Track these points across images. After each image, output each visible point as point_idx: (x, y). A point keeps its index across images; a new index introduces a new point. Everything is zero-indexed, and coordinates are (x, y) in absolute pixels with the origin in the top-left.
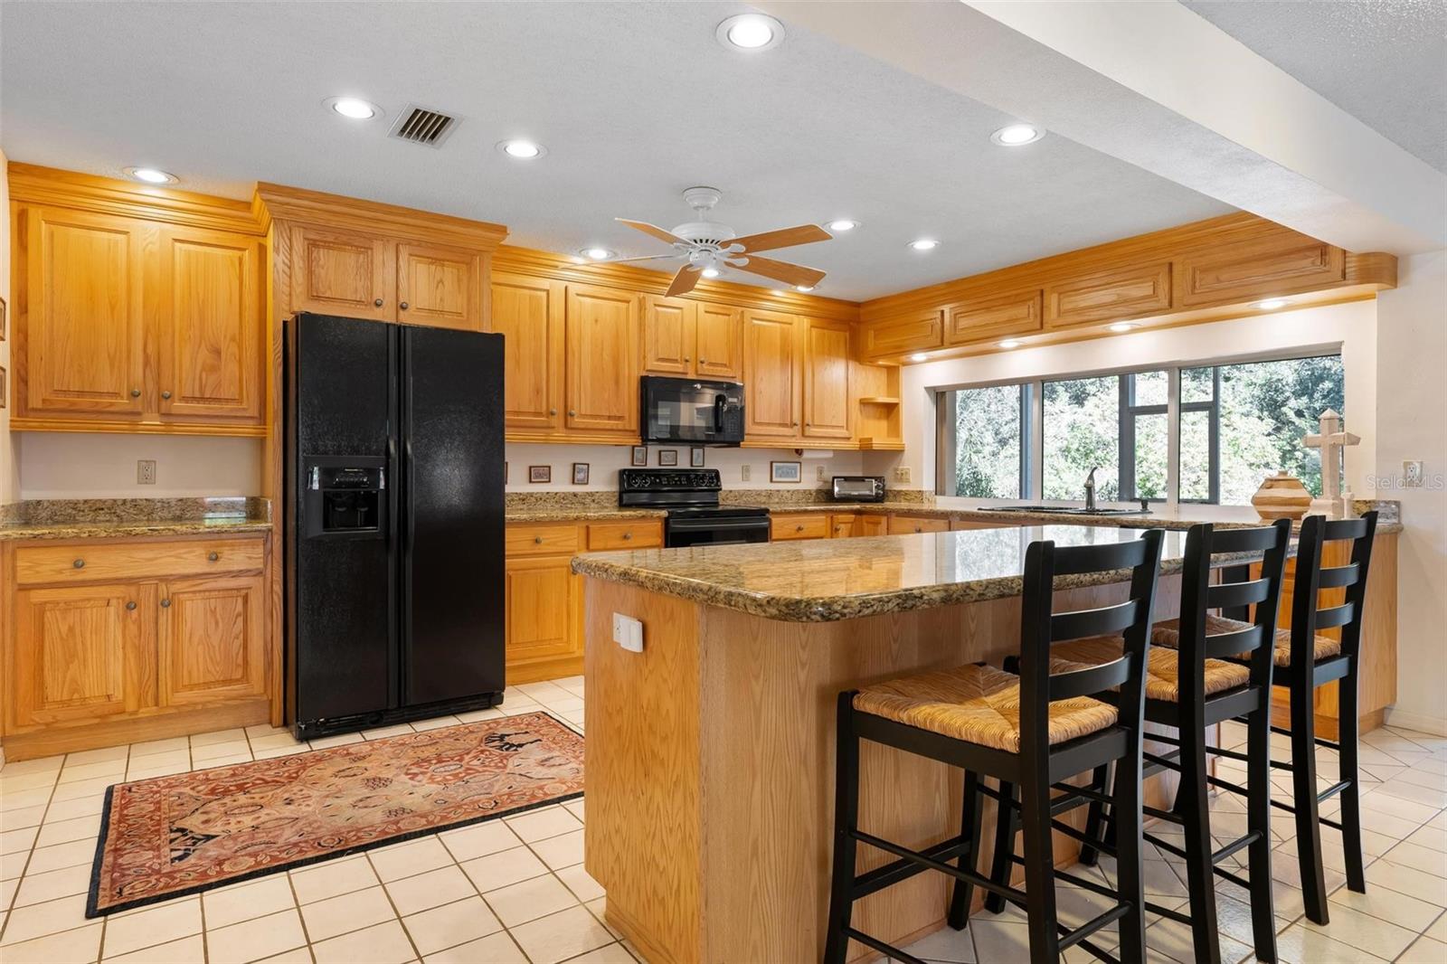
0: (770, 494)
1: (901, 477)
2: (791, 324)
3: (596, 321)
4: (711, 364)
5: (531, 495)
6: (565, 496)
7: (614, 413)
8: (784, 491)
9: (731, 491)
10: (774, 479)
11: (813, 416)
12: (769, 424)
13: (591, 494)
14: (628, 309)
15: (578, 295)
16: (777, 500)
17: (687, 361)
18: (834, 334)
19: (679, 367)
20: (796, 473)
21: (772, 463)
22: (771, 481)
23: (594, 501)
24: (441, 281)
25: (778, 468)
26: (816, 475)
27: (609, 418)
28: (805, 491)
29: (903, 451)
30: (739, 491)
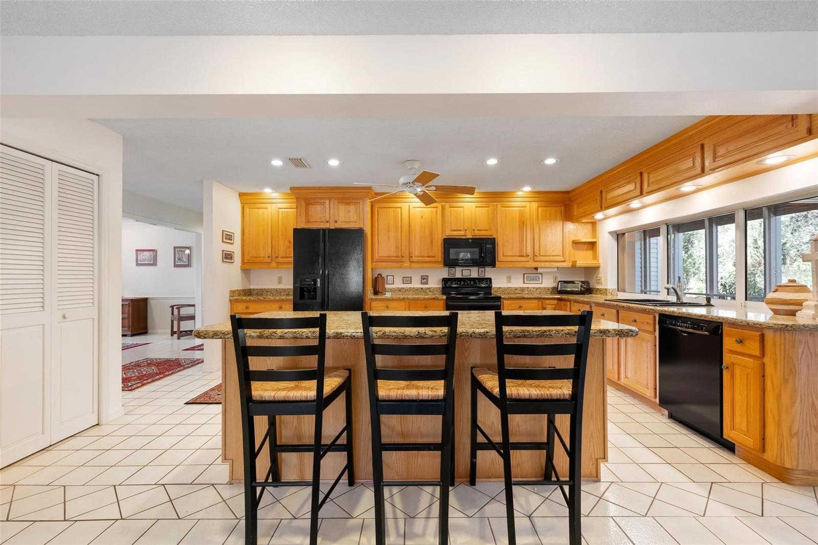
0: (522, 289)
1: (599, 282)
2: (525, 207)
3: (422, 217)
4: (479, 230)
5: (403, 288)
6: (417, 289)
7: (430, 254)
8: (531, 288)
9: (500, 288)
10: (525, 282)
11: (540, 251)
12: (512, 256)
13: (429, 288)
14: (436, 211)
15: (414, 208)
16: (527, 292)
17: (466, 230)
18: (553, 209)
19: (462, 233)
20: (539, 279)
21: (524, 274)
22: (524, 283)
23: (430, 291)
24: (349, 211)
25: (527, 277)
26: (552, 280)
27: (429, 257)
28: (545, 288)
29: (599, 267)
30: (504, 288)
